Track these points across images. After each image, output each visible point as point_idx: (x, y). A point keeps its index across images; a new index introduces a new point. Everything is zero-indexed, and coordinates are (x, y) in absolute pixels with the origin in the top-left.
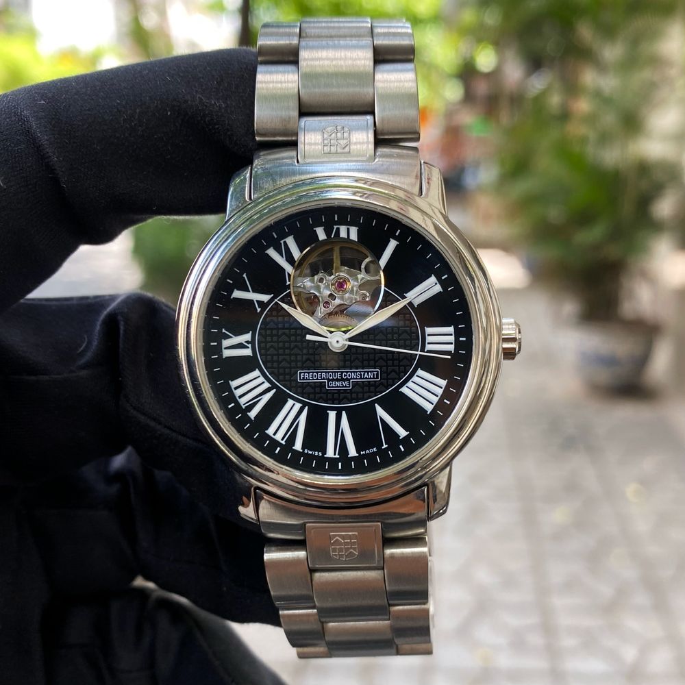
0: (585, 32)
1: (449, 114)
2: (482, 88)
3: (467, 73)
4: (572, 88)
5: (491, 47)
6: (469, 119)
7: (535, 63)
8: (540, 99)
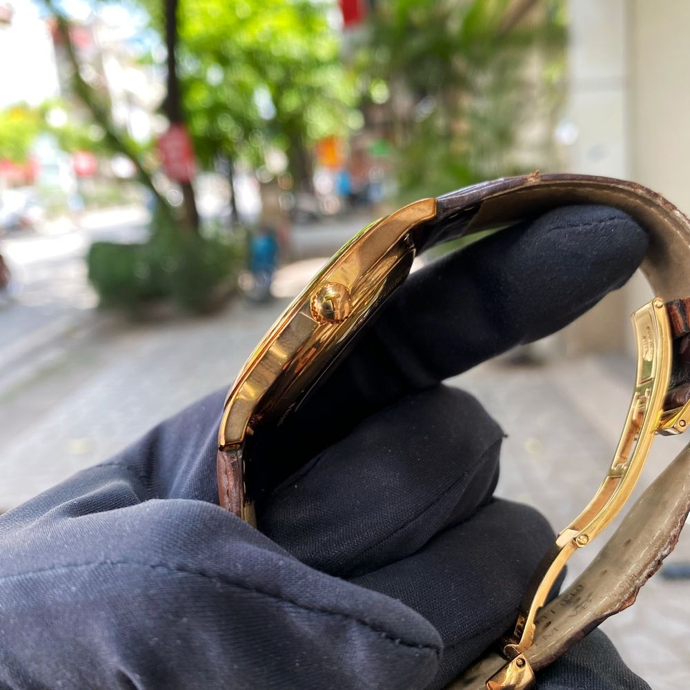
0: (460, 63)
1: (354, 140)
2: (379, 116)
3: (365, 105)
4: (453, 111)
5: (382, 81)
6: (371, 144)
7: (421, 92)
8: (427, 123)
